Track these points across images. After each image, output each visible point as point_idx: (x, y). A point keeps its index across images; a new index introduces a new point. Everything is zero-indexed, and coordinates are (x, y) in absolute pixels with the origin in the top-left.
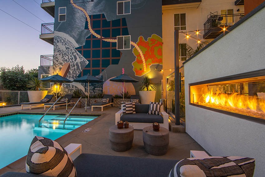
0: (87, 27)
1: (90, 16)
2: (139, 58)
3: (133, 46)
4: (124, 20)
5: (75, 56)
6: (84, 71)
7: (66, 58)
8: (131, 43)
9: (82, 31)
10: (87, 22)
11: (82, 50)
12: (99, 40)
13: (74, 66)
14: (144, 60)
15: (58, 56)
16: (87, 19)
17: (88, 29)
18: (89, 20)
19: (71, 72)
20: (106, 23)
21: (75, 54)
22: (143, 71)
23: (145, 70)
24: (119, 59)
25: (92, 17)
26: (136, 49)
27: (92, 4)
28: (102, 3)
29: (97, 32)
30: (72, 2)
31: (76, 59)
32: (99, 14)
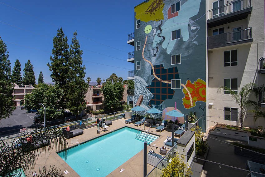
0: (152, 74)
1: (154, 66)
2: (187, 96)
3: (182, 87)
4: (176, 68)
5: (146, 91)
8: (181, 84)
9: (150, 76)
10: (152, 70)
11: (150, 88)
12: (159, 82)
14: (191, 98)
16: (152, 68)
17: (153, 74)
19: (144, 101)
20: (164, 71)
21: (146, 90)
22: (190, 105)
23: (192, 105)
24: (173, 96)
25: (155, 67)
26: (185, 89)
30: (143, 57)
31: (146, 93)
32: (159, 64)
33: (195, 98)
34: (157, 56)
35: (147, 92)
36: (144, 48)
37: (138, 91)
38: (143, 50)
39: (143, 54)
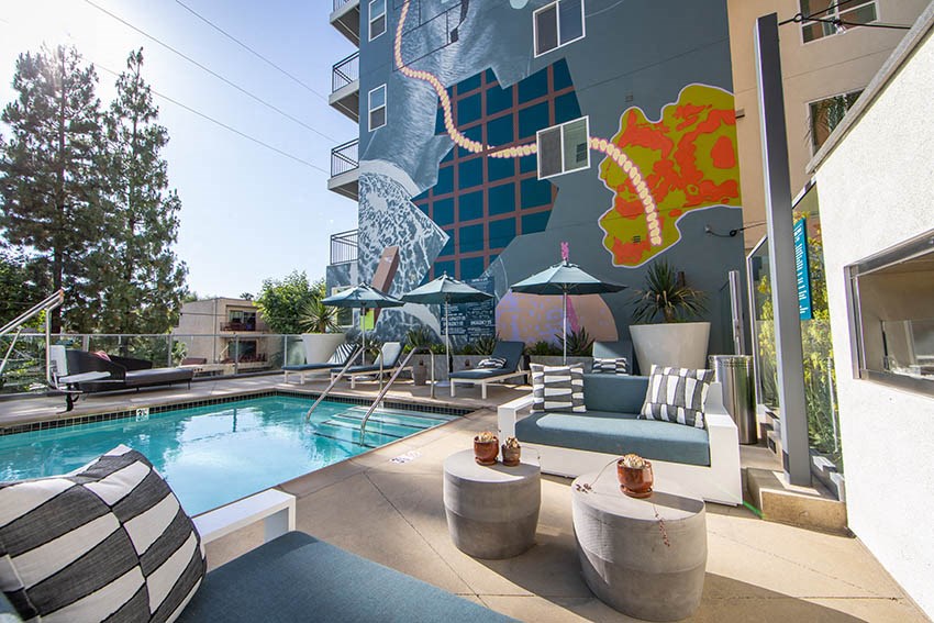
0: (440, 128)
1: (449, 90)
2: (626, 195)
3: (599, 155)
4: (561, 67)
5: (411, 225)
6: (436, 264)
7: (389, 233)
8: (593, 143)
9: (429, 143)
10: (441, 112)
11: (431, 201)
12: (478, 160)
13: (409, 253)
14: (648, 202)
15: (370, 229)
16: (440, 102)
17: (446, 131)
18: (446, 103)
19: (403, 274)
20: (500, 98)
21: (411, 217)
22: (647, 245)
23: (656, 240)
24: (549, 213)
25: (455, 92)
26: (612, 163)
27: (453, 49)
28: (483, 36)
29: (472, 135)
30: (399, 64)
31: (413, 232)
32: (476, 73)
33: (676, 198)
34: (462, 36)
35: (418, 226)
36: (401, 22)
37: (377, 229)
38: (400, 28)
39: (398, 48)
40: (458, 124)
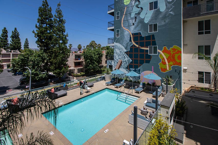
0: (130, 41)
1: (132, 34)
2: (163, 61)
3: (159, 53)
4: (153, 36)
5: (124, 57)
6: (129, 65)
7: (120, 57)
8: (158, 51)
9: (128, 43)
10: (131, 38)
11: (128, 53)
12: (138, 48)
13: (124, 62)
14: (167, 62)
15: (116, 56)
16: (130, 36)
17: (132, 41)
18: (132, 36)
19: (123, 65)
20: (142, 38)
21: (124, 55)
22: (166, 69)
23: (168, 69)
24: (150, 60)
26: (161, 55)
27: (133, 27)
28: (139, 26)
29: (137, 43)
30: (122, 26)
33: (171, 63)
34: (135, 25)
35: (126, 57)
36: (123, 18)
37: (118, 56)
38: (122, 19)
39: (122, 23)
40: (134, 41)
